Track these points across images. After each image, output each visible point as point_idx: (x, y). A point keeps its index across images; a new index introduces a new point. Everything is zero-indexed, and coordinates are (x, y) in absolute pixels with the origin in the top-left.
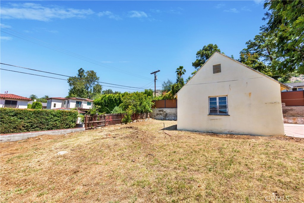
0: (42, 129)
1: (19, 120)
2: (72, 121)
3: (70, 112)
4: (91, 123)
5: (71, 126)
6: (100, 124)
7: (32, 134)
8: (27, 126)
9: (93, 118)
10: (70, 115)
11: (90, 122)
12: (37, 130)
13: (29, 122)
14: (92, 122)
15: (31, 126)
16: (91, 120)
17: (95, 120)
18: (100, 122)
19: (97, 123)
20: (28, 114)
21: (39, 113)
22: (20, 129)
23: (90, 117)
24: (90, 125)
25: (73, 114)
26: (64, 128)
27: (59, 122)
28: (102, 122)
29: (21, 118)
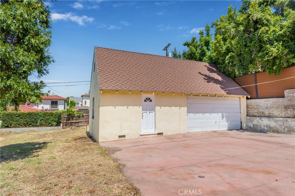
0: (33, 126)
1: (21, 120)
2: (53, 120)
3: (51, 113)
4: (69, 123)
5: (52, 124)
6: (79, 124)
7: (26, 129)
8: (25, 123)
9: (71, 118)
10: (51, 115)
11: (68, 121)
12: (31, 127)
13: (26, 121)
14: (70, 121)
15: (27, 124)
16: (69, 120)
17: (73, 120)
18: (79, 122)
19: (75, 122)
20: (25, 115)
21: (30, 114)
22: (22, 125)
23: (67, 117)
24: (68, 125)
25: (53, 115)
26: (48, 126)
27: (44, 121)
28: (80, 122)
29: (21, 118)
